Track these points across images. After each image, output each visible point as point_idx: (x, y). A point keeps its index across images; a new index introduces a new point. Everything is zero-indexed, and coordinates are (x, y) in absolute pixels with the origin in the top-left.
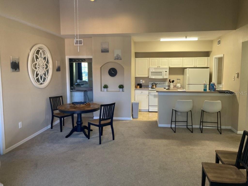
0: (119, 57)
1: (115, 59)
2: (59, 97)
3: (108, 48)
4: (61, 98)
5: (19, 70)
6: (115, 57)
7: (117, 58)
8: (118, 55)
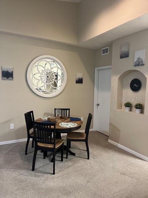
0: (141, 62)
1: (135, 66)
2: (66, 109)
3: (127, 52)
4: (68, 111)
5: (13, 78)
6: (135, 62)
7: (138, 63)
8: (139, 58)
